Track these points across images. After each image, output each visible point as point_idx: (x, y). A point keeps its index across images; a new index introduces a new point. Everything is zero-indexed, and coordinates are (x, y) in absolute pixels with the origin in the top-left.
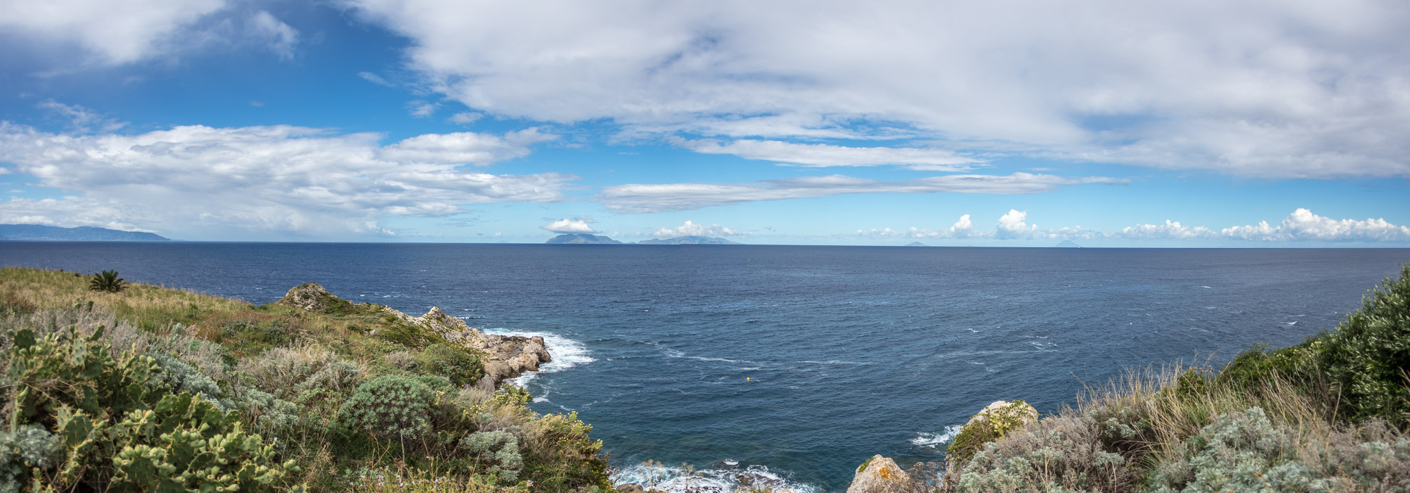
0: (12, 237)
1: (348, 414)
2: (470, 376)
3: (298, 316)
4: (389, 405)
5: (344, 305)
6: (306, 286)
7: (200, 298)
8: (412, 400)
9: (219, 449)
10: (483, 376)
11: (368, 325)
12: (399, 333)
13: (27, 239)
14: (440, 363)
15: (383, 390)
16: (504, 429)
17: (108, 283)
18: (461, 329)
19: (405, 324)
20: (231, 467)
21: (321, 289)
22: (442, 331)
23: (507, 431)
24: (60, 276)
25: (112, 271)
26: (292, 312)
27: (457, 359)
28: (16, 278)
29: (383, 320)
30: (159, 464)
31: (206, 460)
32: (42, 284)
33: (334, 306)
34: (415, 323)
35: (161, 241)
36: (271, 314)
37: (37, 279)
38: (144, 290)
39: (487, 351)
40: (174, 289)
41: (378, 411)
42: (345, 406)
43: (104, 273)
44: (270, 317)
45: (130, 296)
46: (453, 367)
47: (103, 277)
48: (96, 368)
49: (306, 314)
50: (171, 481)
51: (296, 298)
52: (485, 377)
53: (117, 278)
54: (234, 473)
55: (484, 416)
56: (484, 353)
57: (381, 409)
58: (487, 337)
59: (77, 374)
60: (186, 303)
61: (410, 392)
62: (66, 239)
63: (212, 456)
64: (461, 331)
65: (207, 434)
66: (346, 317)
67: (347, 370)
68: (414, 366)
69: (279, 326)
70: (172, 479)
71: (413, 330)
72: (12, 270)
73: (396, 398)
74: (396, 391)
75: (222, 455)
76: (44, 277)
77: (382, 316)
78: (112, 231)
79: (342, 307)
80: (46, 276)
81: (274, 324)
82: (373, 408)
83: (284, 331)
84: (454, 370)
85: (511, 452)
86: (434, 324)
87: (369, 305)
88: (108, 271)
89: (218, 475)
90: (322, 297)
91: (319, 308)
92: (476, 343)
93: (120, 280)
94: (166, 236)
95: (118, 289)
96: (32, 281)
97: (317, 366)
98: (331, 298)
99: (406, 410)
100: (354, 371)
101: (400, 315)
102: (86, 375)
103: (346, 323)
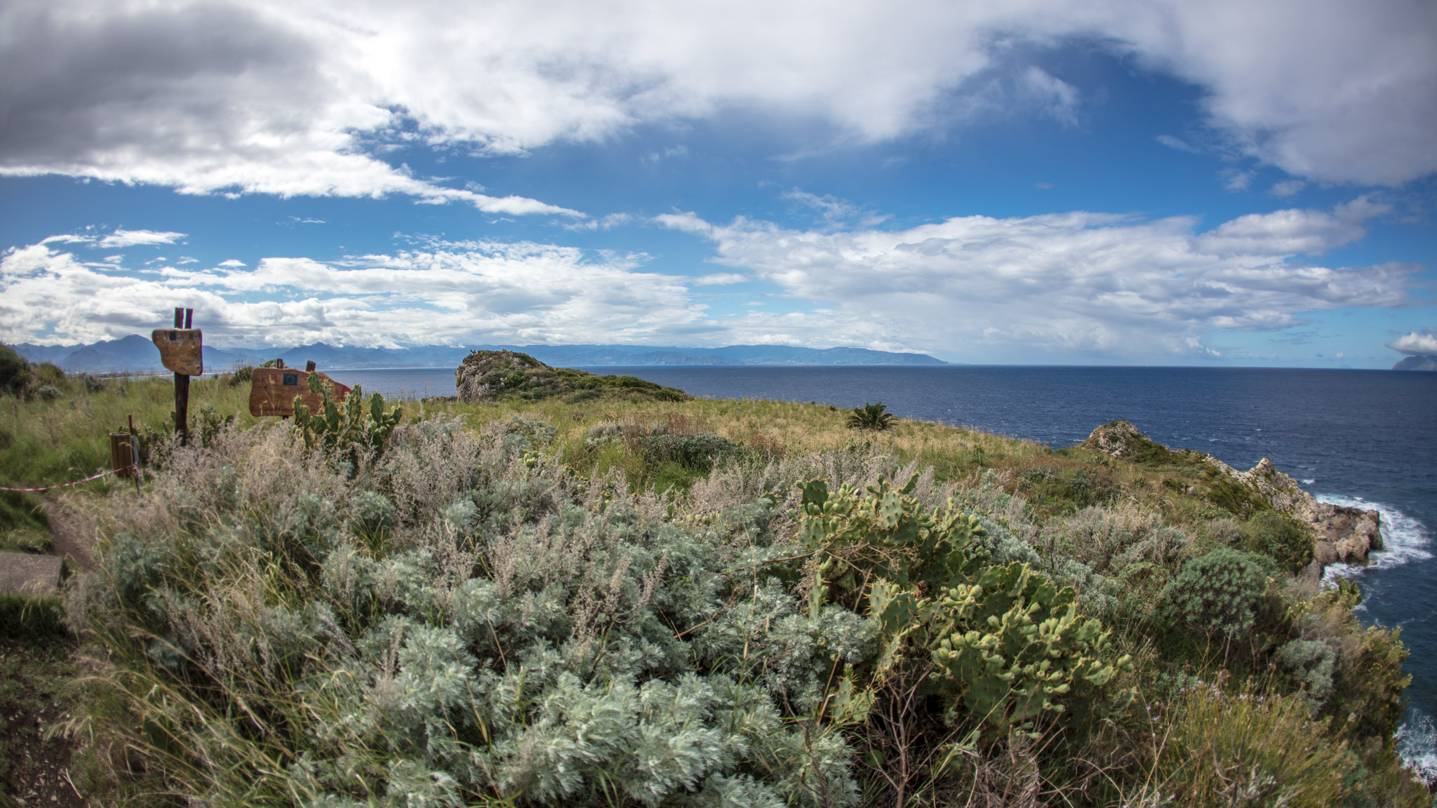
0: (749, 362)
1: (1169, 600)
2: (1296, 560)
3: (1106, 464)
4: (1218, 592)
5: (1159, 451)
6: (1114, 425)
7: (986, 439)
8: (1246, 586)
9: (1054, 637)
10: (1310, 562)
11: (1185, 479)
12: (1220, 493)
13: (769, 363)
14: (1267, 539)
15: (1216, 569)
16: (1326, 640)
17: (872, 418)
18: (1291, 491)
19: (1228, 481)
20: (1061, 662)
21: (1132, 430)
22: (1269, 494)
23: (1328, 643)
24: (811, 410)
25: (878, 406)
26: (1100, 459)
27: (1286, 535)
28: (757, 413)
29: (1203, 474)
30: (988, 656)
31: (1036, 652)
32: (789, 420)
33: (1148, 453)
34: (1240, 479)
35: (937, 364)
36: (1073, 460)
37: (783, 414)
38: (917, 428)
39: (1316, 526)
40: (953, 427)
41: (1205, 596)
42: (1167, 588)
43: (868, 408)
44: (1074, 465)
45: (899, 435)
46: (1280, 545)
47: (865, 412)
48: (910, 530)
49: (1115, 463)
50: (997, 678)
51: (1102, 441)
52: (1312, 564)
53: (883, 413)
54: (1065, 669)
55: (1309, 618)
56: (1312, 528)
57: (1210, 595)
58: (1318, 505)
59: (885, 537)
60: (970, 445)
61: (1245, 575)
62: (817, 364)
63: (1043, 646)
64: (1291, 496)
65: (1038, 617)
66: (1159, 468)
67: (1174, 540)
68: (1238, 539)
69: (1085, 477)
70: (999, 675)
71: (1236, 489)
72: (751, 403)
73: (1229, 583)
74: (1230, 572)
75: (1055, 645)
76: (791, 412)
77: (1202, 468)
78: (875, 353)
79: (1156, 454)
80: (793, 409)
81: (1078, 474)
82: (1199, 593)
83: (1089, 484)
84: (1280, 550)
85: (1324, 674)
86: (1262, 483)
87: (1188, 452)
88: (872, 404)
89: (1049, 671)
90: (1133, 440)
91: (1128, 455)
92: (1305, 514)
93: (887, 415)
94: (942, 359)
95: (884, 426)
96: (777, 416)
97: (1140, 534)
98: (1143, 442)
99: (1238, 599)
100: (1182, 541)
101: (1223, 467)
102: (896, 539)
103: (1162, 477)
